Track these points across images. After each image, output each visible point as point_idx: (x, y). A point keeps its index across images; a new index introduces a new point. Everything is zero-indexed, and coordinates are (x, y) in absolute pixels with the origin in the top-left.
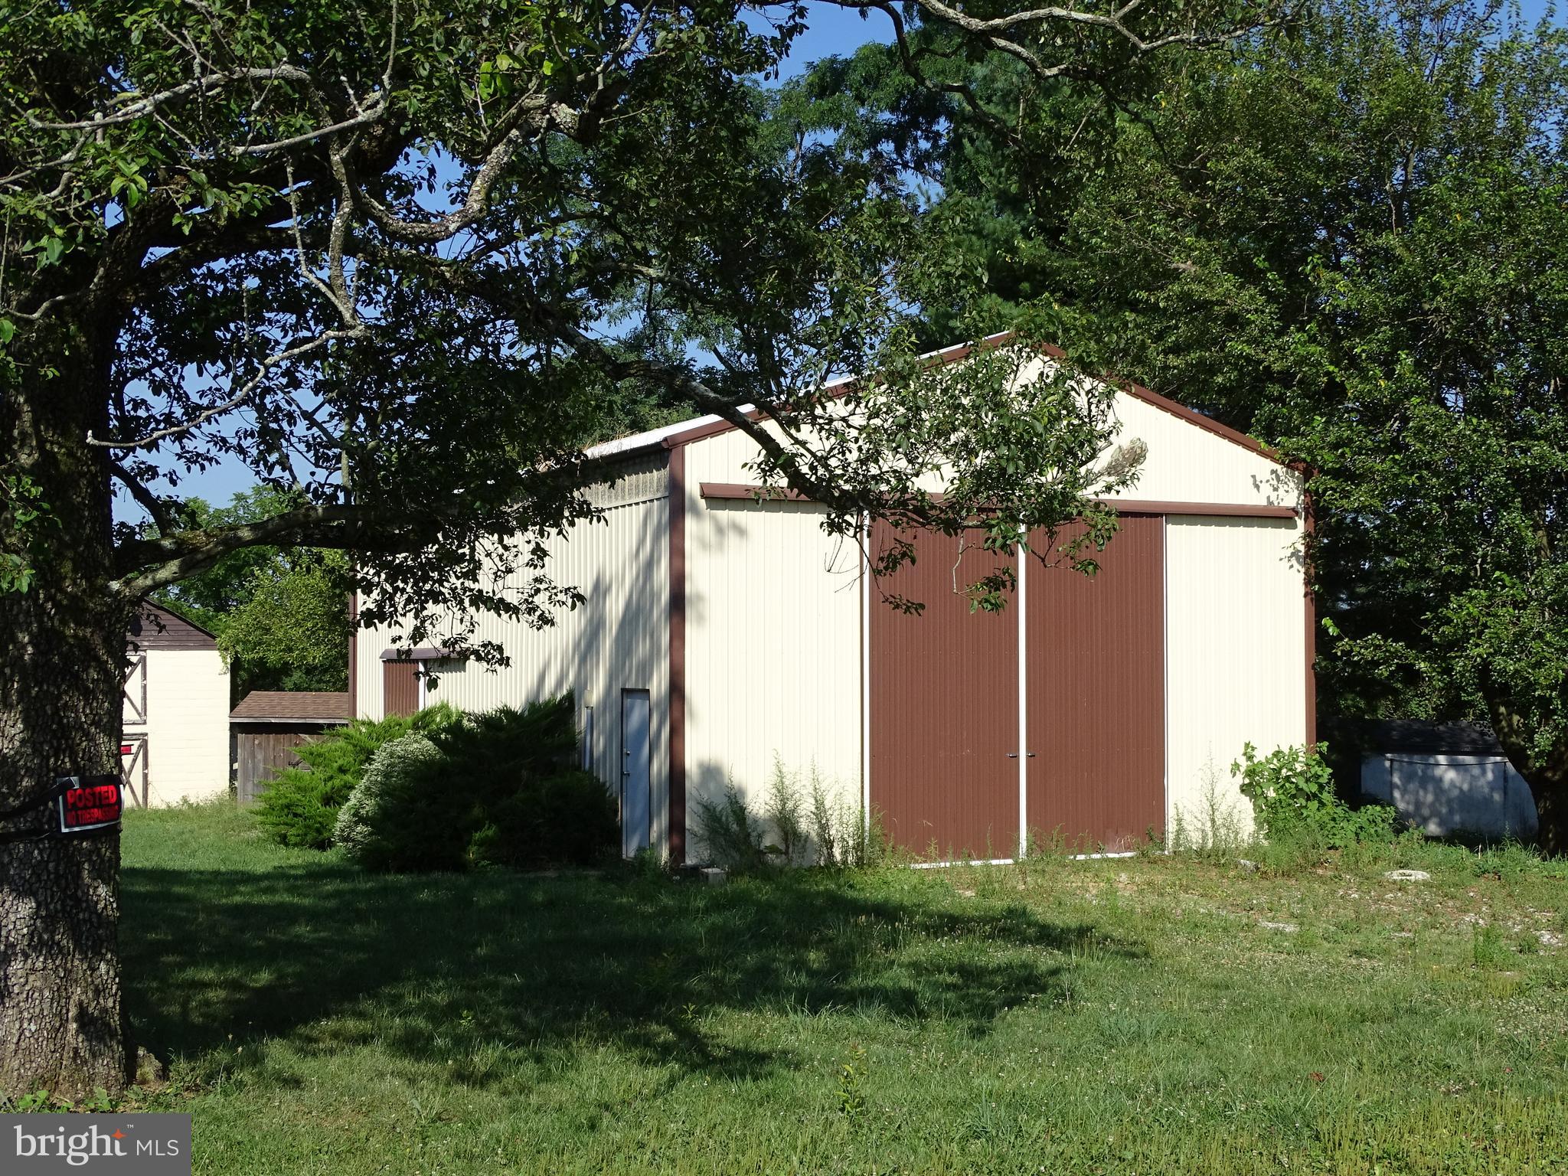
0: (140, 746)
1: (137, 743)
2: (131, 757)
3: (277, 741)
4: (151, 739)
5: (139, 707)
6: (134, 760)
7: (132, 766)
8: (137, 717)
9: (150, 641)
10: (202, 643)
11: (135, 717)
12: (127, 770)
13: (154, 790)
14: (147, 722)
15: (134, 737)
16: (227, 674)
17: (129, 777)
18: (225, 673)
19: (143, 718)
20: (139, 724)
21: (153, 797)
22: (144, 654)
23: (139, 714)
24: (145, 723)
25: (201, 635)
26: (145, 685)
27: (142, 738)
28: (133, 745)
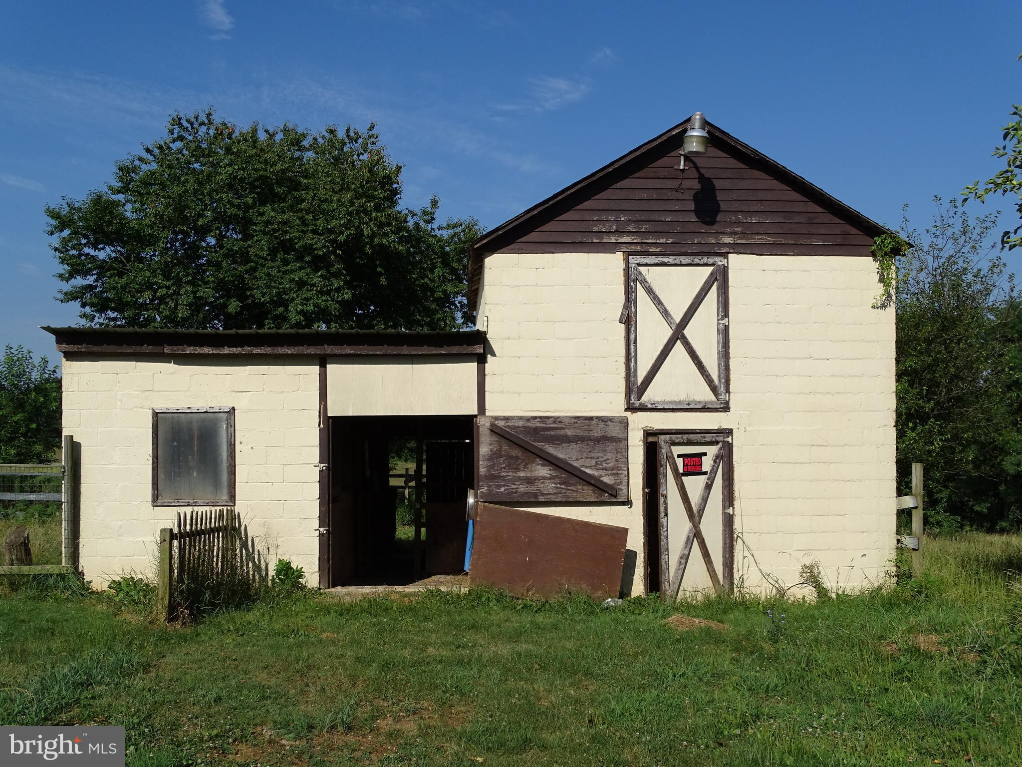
0: (718, 458)
1: (712, 451)
2: (702, 480)
4: (737, 440)
5: (714, 372)
6: (709, 487)
7: (705, 500)
8: (711, 397)
9: (735, 233)
10: (839, 240)
11: (705, 394)
12: (695, 509)
13: (747, 553)
14: (731, 405)
15: (708, 437)
16: (888, 308)
17: (699, 523)
18: (883, 306)
19: (723, 397)
20: (716, 410)
21: (745, 569)
22: (724, 262)
23: (714, 389)
24: (726, 408)
25: (837, 220)
26: (727, 328)
27: (721, 439)
28: (705, 454)
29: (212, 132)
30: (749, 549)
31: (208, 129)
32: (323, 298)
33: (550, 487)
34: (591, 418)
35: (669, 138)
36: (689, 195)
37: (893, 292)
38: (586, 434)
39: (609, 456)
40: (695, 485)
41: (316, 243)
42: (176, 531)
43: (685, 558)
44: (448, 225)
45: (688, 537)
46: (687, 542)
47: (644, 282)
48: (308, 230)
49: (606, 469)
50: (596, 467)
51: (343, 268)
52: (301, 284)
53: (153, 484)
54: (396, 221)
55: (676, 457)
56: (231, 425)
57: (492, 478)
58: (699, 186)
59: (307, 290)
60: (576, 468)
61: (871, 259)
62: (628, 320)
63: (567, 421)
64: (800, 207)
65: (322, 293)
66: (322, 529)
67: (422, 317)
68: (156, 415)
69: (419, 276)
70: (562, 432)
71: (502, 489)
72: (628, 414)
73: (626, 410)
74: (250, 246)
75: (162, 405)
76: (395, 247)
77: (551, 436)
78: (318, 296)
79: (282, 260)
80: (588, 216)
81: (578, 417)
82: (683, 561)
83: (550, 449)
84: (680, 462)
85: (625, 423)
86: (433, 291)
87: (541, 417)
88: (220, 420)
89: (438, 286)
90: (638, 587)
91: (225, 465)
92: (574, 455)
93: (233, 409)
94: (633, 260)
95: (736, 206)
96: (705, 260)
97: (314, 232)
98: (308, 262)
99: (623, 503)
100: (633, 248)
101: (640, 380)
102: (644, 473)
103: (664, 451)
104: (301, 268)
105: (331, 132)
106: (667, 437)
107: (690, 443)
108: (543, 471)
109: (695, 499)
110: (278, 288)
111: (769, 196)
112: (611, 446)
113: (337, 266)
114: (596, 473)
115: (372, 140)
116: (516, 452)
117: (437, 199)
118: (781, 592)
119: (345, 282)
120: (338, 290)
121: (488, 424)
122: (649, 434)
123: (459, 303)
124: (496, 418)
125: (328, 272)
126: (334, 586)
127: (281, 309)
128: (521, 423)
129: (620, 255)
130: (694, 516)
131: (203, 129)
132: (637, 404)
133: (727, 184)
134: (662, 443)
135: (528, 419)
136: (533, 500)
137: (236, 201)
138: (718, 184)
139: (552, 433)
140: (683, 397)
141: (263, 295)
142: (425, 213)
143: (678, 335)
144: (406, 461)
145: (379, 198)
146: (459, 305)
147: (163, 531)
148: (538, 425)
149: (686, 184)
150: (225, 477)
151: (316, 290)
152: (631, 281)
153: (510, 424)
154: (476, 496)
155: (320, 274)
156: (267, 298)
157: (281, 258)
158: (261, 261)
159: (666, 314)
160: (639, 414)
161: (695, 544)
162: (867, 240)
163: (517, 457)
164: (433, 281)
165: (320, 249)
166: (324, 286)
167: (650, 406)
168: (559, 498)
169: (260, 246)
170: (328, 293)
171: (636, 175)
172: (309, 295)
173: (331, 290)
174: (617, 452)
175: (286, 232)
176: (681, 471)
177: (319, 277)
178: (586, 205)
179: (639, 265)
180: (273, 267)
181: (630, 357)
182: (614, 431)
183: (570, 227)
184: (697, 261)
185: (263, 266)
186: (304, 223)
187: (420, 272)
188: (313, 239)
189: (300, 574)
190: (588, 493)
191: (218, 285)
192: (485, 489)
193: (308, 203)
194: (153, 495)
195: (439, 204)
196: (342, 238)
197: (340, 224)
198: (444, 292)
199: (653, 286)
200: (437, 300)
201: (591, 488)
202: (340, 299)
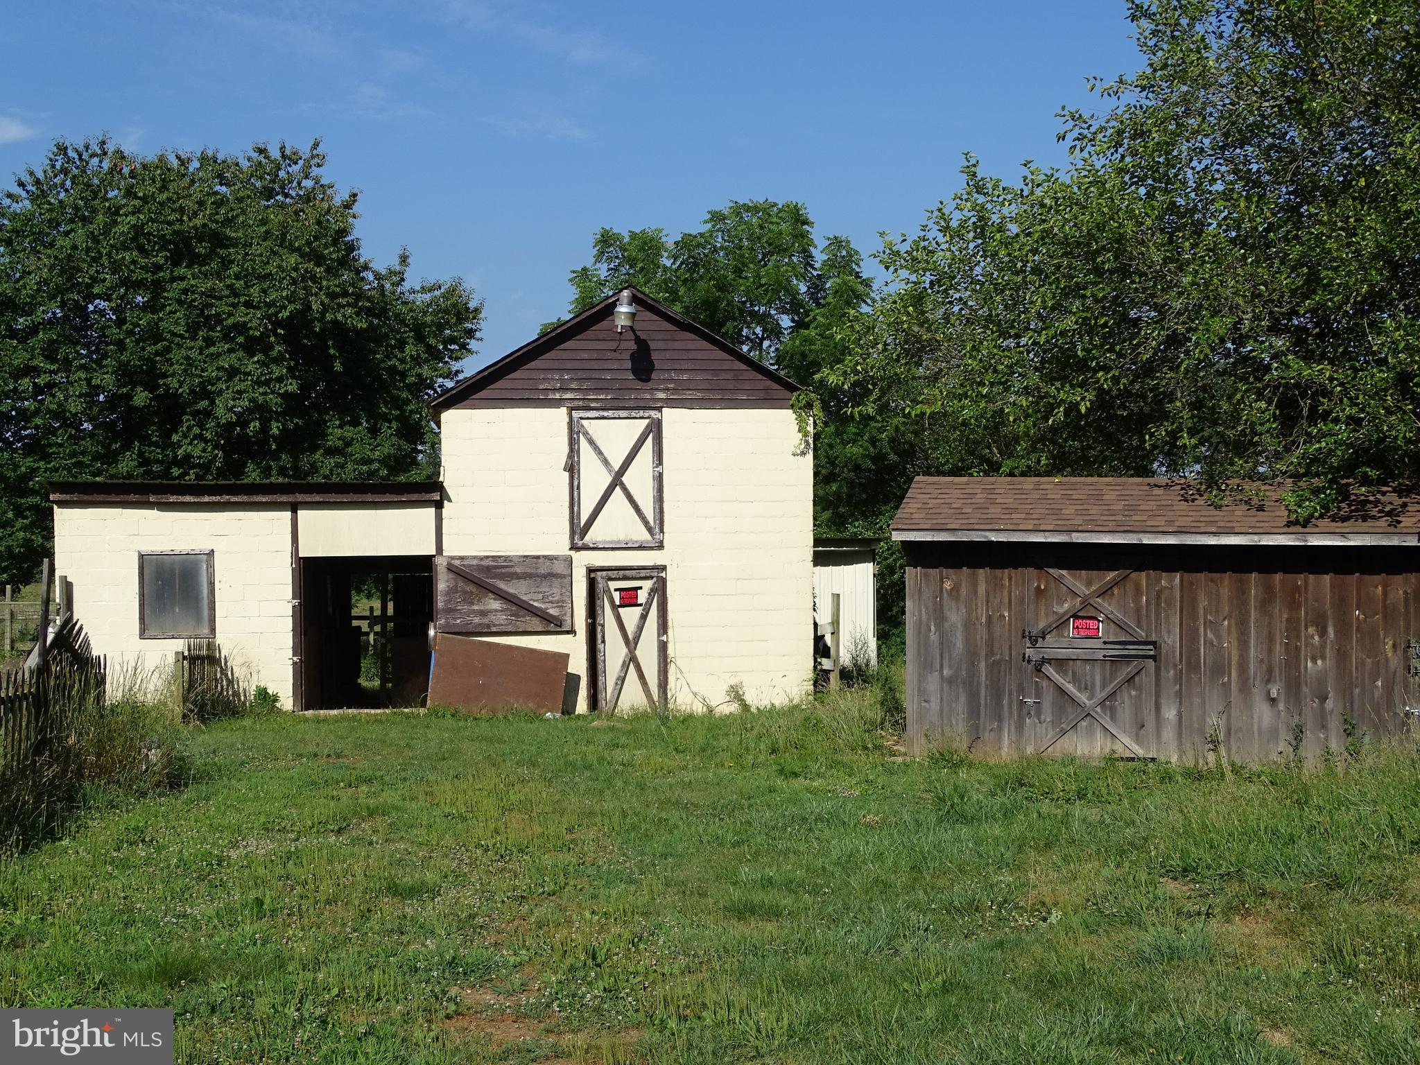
0: (652, 591)
1: (647, 585)
2: (637, 611)
3: (995, 585)
4: (670, 576)
5: (650, 516)
6: (644, 617)
7: (640, 629)
8: (647, 536)
9: (668, 389)
10: (762, 396)
11: (643, 535)
12: (631, 636)
13: (679, 676)
14: (665, 544)
15: (643, 573)
16: (807, 455)
17: (635, 649)
18: (803, 454)
19: (657, 537)
20: (651, 548)
21: (678, 690)
22: (659, 415)
23: (650, 530)
24: (660, 546)
25: (760, 377)
26: (661, 475)
27: (656, 574)
28: (641, 588)
29: (106, 165)
30: (681, 672)
31: (101, 162)
32: (261, 390)
33: (501, 619)
34: (538, 557)
35: (606, 306)
36: (627, 355)
37: (811, 441)
38: (533, 571)
39: (555, 590)
40: (631, 616)
41: (251, 321)
42: (186, 653)
43: (622, 680)
44: (423, 288)
45: (624, 662)
46: (623, 666)
47: (586, 434)
48: (239, 302)
49: (552, 602)
50: (543, 600)
51: (286, 351)
52: (232, 372)
53: (140, 619)
54: (354, 287)
55: (612, 590)
56: (211, 566)
57: (449, 611)
58: (635, 347)
59: (240, 380)
60: (524, 601)
61: (791, 411)
62: (572, 468)
63: (516, 560)
64: (727, 365)
65: (259, 383)
66: (295, 659)
67: (390, 409)
68: (141, 557)
69: (385, 356)
70: (512, 570)
71: (458, 621)
72: (572, 553)
73: (570, 549)
74: (161, 319)
75: (147, 548)
76: (352, 324)
77: (504, 574)
78: (253, 388)
79: (204, 339)
80: (534, 375)
81: (527, 556)
82: (619, 682)
83: (502, 585)
84: (616, 596)
85: (570, 561)
86: (403, 375)
87: (493, 557)
88: (201, 561)
89: (410, 369)
90: (582, 706)
91: (205, 602)
92: (523, 590)
93: (213, 551)
94: (576, 414)
95: (669, 365)
96: (641, 413)
97: (248, 305)
98: (240, 344)
99: (568, 632)
100: (576, 403)
101: (583, 523)
102: (586, 605)
103: (601, 586)
104: (231, 351)
105: (261, 151)
106: (604, 573)
107: (625, 578)
108: (495, 605)
109: (631, 629)
110: (201, 377)
111: (699, 355)
112: (556, 582)
113: (278, 348)
114: (543, 606)
115: (316, 160)
116: (470, 588)
117: (408, 253)
118: (711, 711)
119: (289, 369)
120: (280, 379)
121: (445, 564)
122: (591, 571)
123: (439, 387)
124: (453, 558)
125: (267, 356)
126: (306, 710)
127: (205, 403)
128: (475, 562)
129: (564, 410)
130: (631, 643)
131: (95, 161)
132: (580, 543)
133: (661, 345)
134: (599, 579)
135: (482, 558)
136: (485, 630)
137: (143, 261)
138: (652, 345)
139: (503, 571)
140: (622, 537)
141: (181, 384)
142: (392, 273)
143: (617, 481)
144: (369, 596)
145: (331, 259)
146: (439, 390)
147: (177, 653)
148: (491, 563)
149: (624, 345)
150: (206, 613)
151: (252, 380)
152: (574, 433)
153: (465, 563)
154: (435, 628)
155: (256, 359)
156: (186, 387)
157: (203, 337)
158: (177, 340)
159: (606, 462)
160: (583, 552)
161: (632, 667)
162: (787, 394)
163: (471, 592)
164: (403, 361)
165: (256, 328)
166: (262, 374)
167: (591, 546)
168: (510, 628)
169: (174, 321)
170: (267, 383)
171: (577, 337)
172: (242, 386)
173: (271, 379)
174: (562, 587)
175: (212, 305)
176: (618, 603)
177: (255, 363)
178: (533, 364)
179: (581, 418)
180: (192, 349)
181: (574, 502)
182: (559, 568)
183: (518, 385)
184: (633, 414)
185: (179, 346)
186: (235, 294)
187: (387, 350)
188: (247, 314)
189: (275, 699)
190: (536, 624)
191: (119, 369)
192: (442, 621)
193: (238, 265)
194: (140, 629)
195: (409, 260)
196: (285, 314)
197: (281, 296)
198: (419, 376)
199: (594, 438)
200: (409, 387)
201: (538, 619)
202: (282, 391)
